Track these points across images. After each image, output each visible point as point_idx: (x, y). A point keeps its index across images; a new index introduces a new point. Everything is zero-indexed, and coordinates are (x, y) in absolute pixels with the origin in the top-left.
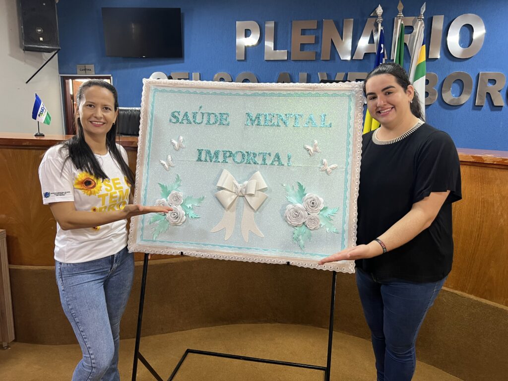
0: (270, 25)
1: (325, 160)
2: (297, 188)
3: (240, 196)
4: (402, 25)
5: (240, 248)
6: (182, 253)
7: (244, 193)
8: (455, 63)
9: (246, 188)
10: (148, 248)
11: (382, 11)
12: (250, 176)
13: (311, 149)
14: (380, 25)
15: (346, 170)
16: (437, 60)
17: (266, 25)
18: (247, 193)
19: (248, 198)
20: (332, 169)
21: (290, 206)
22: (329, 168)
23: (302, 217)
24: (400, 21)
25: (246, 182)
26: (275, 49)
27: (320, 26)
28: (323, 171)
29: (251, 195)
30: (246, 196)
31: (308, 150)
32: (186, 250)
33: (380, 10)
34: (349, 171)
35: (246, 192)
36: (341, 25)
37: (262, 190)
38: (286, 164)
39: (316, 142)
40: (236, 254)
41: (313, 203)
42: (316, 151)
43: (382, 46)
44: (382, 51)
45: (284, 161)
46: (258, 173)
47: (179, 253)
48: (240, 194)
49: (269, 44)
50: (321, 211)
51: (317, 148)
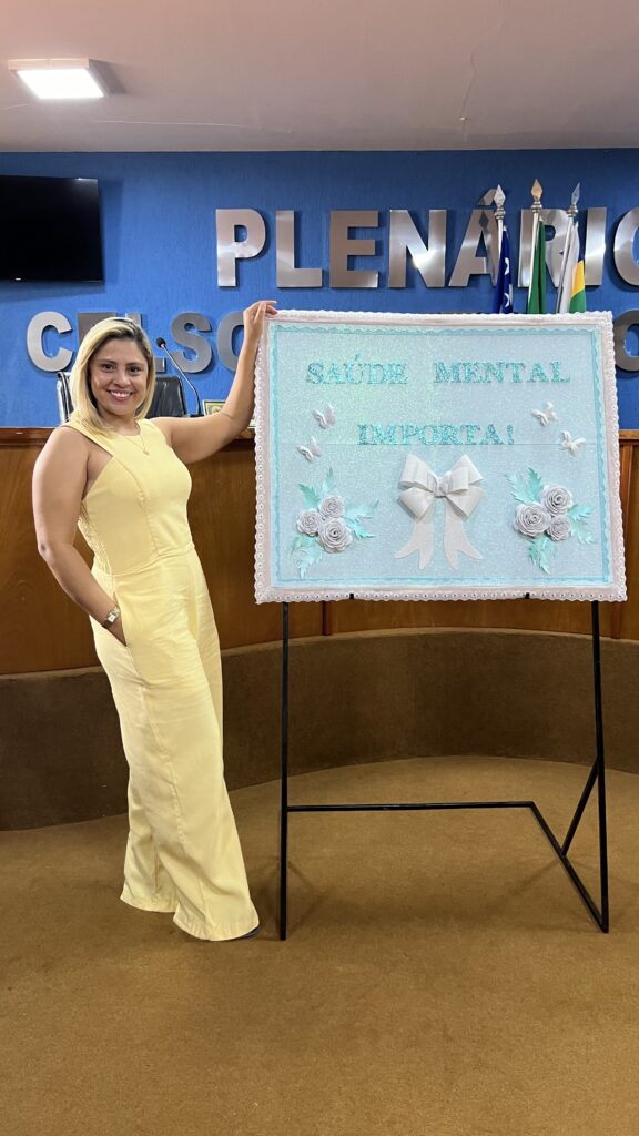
0: (285, 219)
1: (566, 433)
2: (527, 477)
3: (438, 497)
4: (541, 223)
5: (446, 580)
6: (352, 595)
7: (446, 490)
8: (628, 294)
9: (451, 482)
10: (293, 593)
11: (504, 197)
12: (454, 463)
13: (544, 415)
14: (500, 223)
15: (599, 446)
16: (597, 290)
17: (277, 218)
18: (454, 490)
19: (454, 499)
20: (579, 445)
21: (521, 507)
22: (573, 445)
23: (543, 521)
24: (536, 216)
25: (449, 473)
26: (297, 265)
27: (383, 221)
28: (564, 449)
29: (460, 492)
30: (449, 496)
31: (539, 418)
32: (358, 590)
33: (499, 196)
34: (604, 447)
35: (450, 486)
36: (423, 220)
37: (476, 483)
38: (506, 442)
39: (551, 405)
40: (441, 589)
41: (558, 499)
42: (551, 419)
43: (507, 261)
44: (507, 272)
45: (503, 438)
46: (466, 457)
47: (346, 595)
48: (440, 494)
49: (285, 257)
50: (569, 510)
51: (554, 414)
